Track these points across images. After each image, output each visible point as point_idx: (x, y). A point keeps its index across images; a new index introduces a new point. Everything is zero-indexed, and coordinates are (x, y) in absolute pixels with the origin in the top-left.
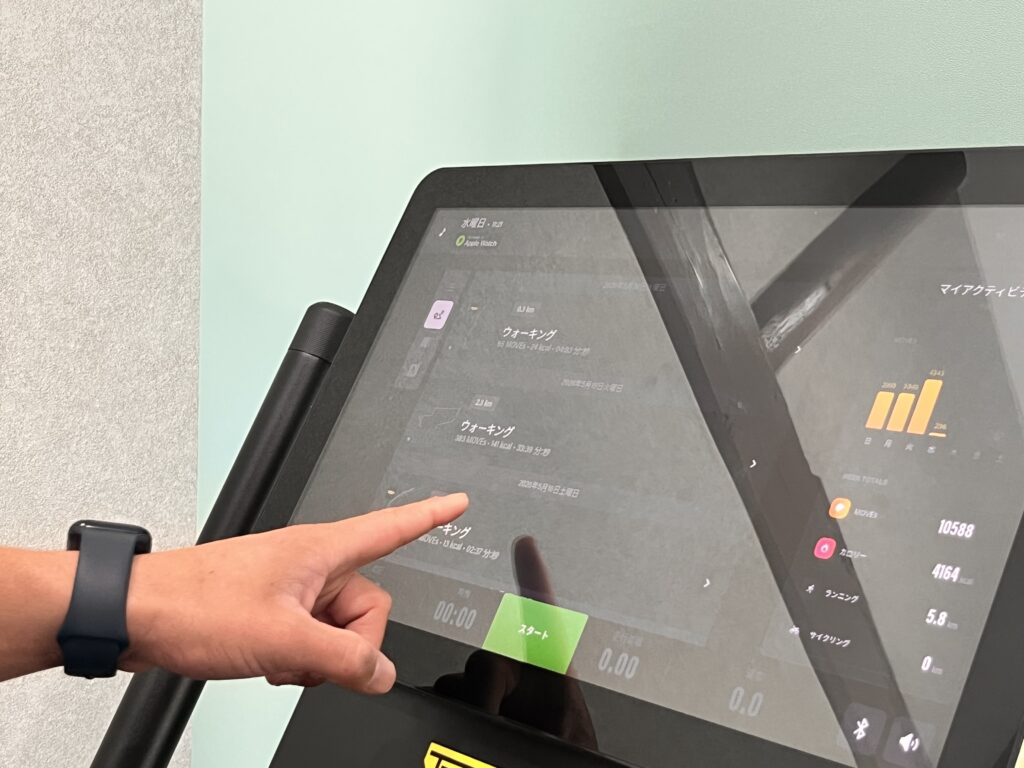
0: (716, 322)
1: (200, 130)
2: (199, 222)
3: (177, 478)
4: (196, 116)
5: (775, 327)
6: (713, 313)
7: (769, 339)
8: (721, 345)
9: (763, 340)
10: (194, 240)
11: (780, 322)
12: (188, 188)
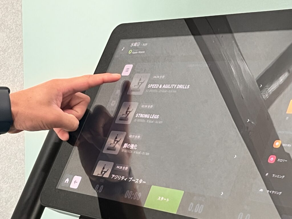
0: (241, 88)
1: (22, 14)
2: (22, 51)
3: (17, 158)
4: (20, 8)
5: (267, 90)
6: (240, 85)
7: (264, 95)
8: (243, 97)
9: (262, 95)
10: (20, 59)
11: (269, 87)
12: (18, 38)
